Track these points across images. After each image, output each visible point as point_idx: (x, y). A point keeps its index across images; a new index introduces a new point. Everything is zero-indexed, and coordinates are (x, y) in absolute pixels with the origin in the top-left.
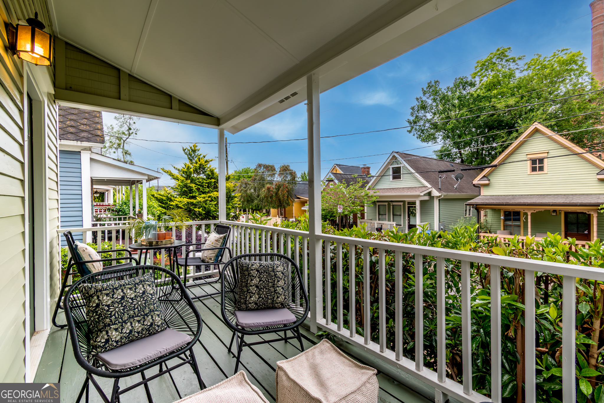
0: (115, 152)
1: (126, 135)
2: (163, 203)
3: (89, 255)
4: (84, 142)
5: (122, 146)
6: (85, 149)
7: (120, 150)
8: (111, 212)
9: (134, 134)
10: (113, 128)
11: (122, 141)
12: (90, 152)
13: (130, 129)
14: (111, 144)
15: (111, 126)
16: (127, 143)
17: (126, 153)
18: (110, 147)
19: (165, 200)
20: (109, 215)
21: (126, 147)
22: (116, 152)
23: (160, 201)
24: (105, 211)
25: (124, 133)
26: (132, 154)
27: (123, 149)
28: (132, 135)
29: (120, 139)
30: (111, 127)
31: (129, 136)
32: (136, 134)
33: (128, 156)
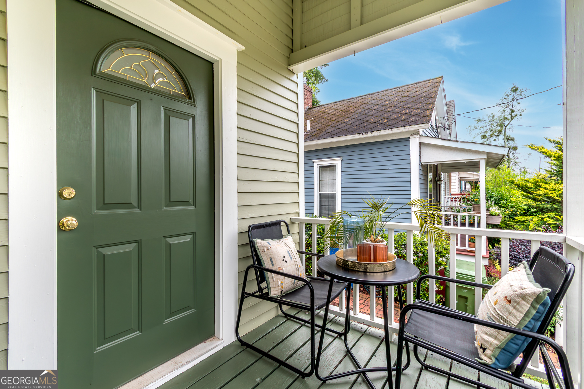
0: (495, 140)
1: (508, 120)
2: (529, 192)
3: (271, 258)
4: (411, 127)
5: (503, 133)
6: (414, 134)
7: (501, 137)
8: (466, 201)
9: (518, 116)
10: (494, 116)
11: (504, 127)
12: (418, 136)
13: (513, 111)
14: (492, 132)
15: (492, 113)
16: (509, 128)
17: (508, 139)
18: (491, 136)
19: (531, 188)
20: (463, 205)
21: (509, 133)
22: (497, 140)
23: (524, 189)
24: (460, 200)
25: (505, 118)
26: (515, 139)
27: (505, 135)
28: (516, 118)
29: (501, 125)
30: (492, 116)
31: (512, 119)
32: (521, 115)
33: (511, 142)
